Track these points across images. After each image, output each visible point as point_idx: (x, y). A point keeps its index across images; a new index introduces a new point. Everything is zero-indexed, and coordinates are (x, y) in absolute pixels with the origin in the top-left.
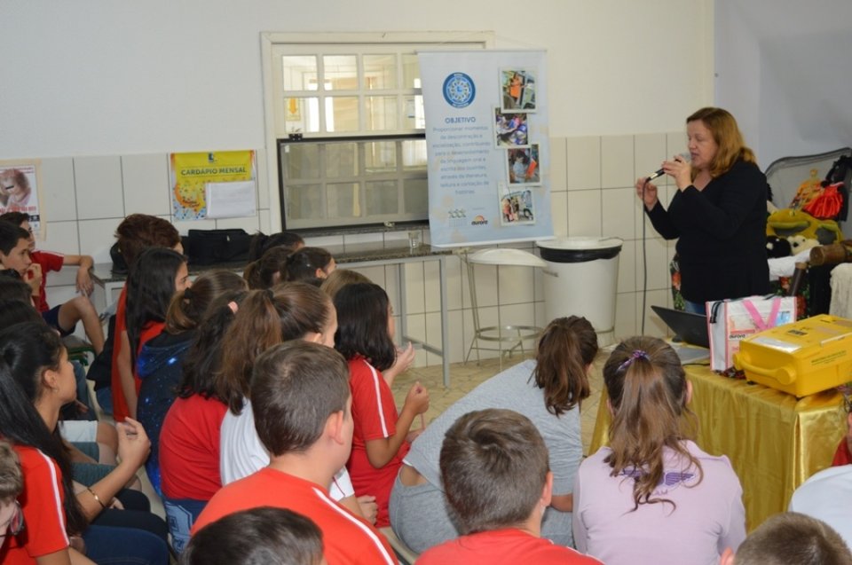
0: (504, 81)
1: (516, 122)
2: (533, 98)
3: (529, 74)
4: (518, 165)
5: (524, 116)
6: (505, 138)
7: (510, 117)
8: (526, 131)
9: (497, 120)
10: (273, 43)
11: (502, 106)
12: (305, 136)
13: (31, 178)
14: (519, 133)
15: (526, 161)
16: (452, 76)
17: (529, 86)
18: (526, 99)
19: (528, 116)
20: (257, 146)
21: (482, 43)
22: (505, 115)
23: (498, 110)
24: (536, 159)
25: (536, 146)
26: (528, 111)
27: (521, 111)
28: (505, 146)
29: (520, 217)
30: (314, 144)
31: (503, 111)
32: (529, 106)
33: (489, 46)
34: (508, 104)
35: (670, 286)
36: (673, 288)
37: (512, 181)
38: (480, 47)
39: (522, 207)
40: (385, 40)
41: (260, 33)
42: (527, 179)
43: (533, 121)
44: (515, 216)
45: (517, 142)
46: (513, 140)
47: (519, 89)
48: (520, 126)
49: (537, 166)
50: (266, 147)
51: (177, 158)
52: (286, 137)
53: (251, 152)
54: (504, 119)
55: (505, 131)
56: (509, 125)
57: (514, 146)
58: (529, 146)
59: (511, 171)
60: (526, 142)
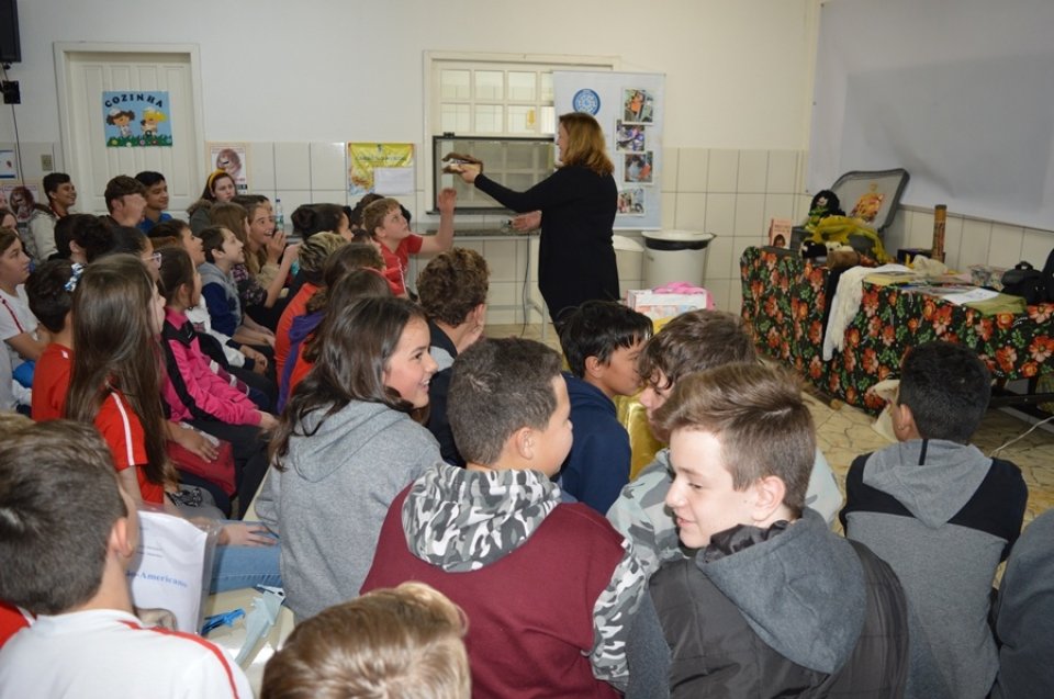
0: (626, 97)
1: (634, 132)
2: (651, 114)
3: (648, 93)
4: (634, 167)
5: (642, 128)
6: (623, 144)
7: (629, 128)
8: (643, 140)
9: (618, 129)
10: (434, 60)
12: (456, 135)
13: (242, 157)
14: (637, 141)
15: (641, 164)
16: (581, 92)
17: (649, 103)
18: (645, 113)
19: (646, 128)
20: (417, 141)
21: (611, 66)
22: (625, 126)
23: (619, 122)
24: (651, 163)
25: (651, 153)
26: (645, 123)
27: (641, 123)
28: (623, 151)
29: (632, 210)
30: (466, 142)
31: (624, 123)
32: (647, 119)
33: (615, 69)
34: (628, 117)
35: (740, 277)
36: (742, 278)
37: (627, 180)
38: (608, 69)
39: (634, 202)
40: (527, 60)
41: (423, 52)
42: (641, 179)
43: (650, 132)
44: (628, 209)
45: (634, 148)
46: (631, 147)
47: (639, 105)
48: (637, 137)
49: (651, 169)
50: (424, 142)
51: (352, 146)
52: (442, 134)
53: (412, 145)
54: (624, 129)
55: (623, 139)
56: (628, 134)
57: (631, 152)
58: (645, 152)
59: (627, 173)
60: (642, 149)
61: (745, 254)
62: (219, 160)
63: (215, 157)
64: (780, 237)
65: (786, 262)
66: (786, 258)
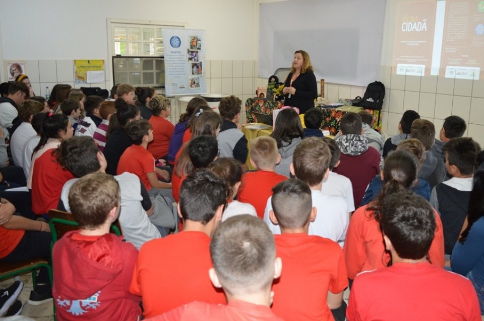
0: (190, 40)
1: (194, 54)
2: (200, 46)
3: (199, 38)
4: (195, 68)
5: (197, 52)
6: (190, 59)
7: (192, 52)
8: (198, 57)
9: (188, 53)
10: (112, 22)
11: (190, 48)
12: (122, 56)
13: (23, 67)
14: (195, 58)
15: (198, 67)
16: (173, 37)
17: (199, 42)
18: (198, 46)
19: (199, 52)
20: (105, 58)
21: (183, 26)
22: (191, 51)
23: (188, 49)
24: (201, 66)
25: (201, 62)
26: (198, 50)
27: (196, 50)
28: (191, 62)
29: (196, 86)
30: (125, 58)
31: (190, 50)
32: (199, 49)
33: (186, 28)
34: (191, 48)
35: (245, 111)
36: (246, 111)
37: (193, 74)
38: (182, 28)
39: (196, 83)
40: (151, 23)
41: (107, 19)
42: (198, 73)
43: (200, 54)
44: (194, 86)
45: (195, 61)
46: (193, 60)
47: (196, 43)
48: (195, 56)
49: (201, 69)
50: (108, 59)
51: (76, 62)
52: (115, 56)
53: (103, 61)
54: (190, 53)
55: (190, 57)
56: (192, 55)
57: (194, 62)
58: (199, 62)
59: (193, 70)
60: (198, 61)
61: (247, 101)
62: (11, 69)
63: (9, 67)
64: (262, 94)
65: (268, 103)
66: (268, 101)
